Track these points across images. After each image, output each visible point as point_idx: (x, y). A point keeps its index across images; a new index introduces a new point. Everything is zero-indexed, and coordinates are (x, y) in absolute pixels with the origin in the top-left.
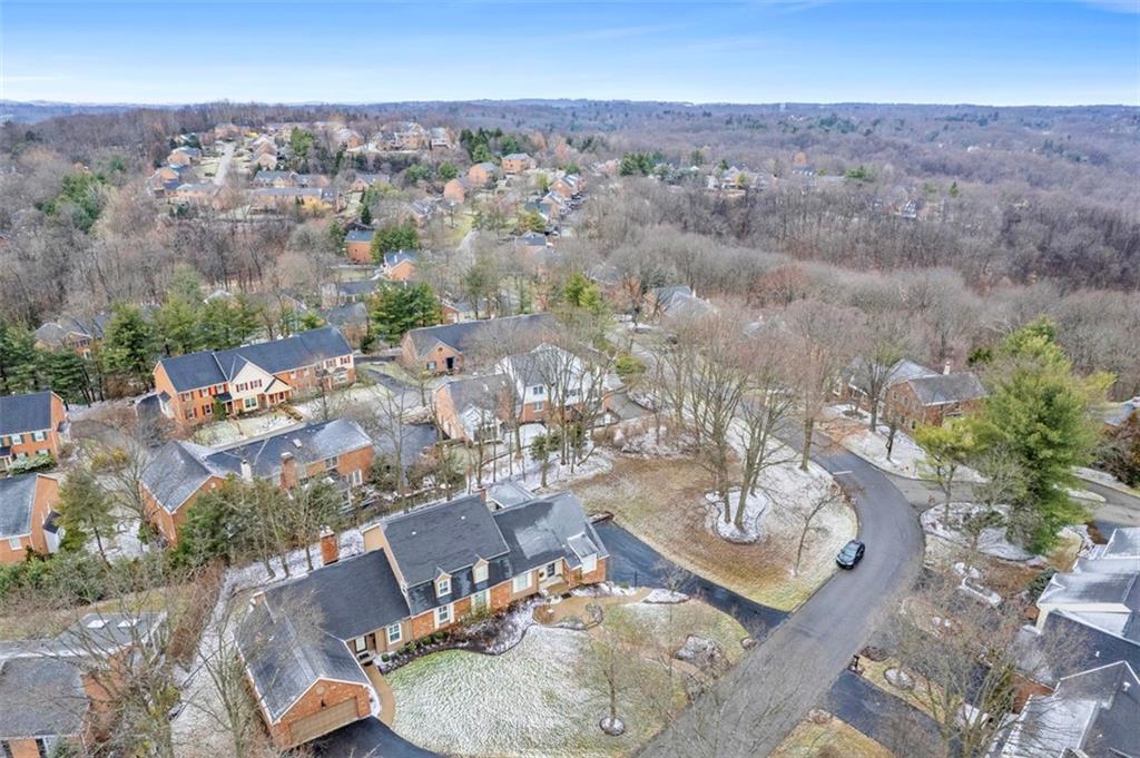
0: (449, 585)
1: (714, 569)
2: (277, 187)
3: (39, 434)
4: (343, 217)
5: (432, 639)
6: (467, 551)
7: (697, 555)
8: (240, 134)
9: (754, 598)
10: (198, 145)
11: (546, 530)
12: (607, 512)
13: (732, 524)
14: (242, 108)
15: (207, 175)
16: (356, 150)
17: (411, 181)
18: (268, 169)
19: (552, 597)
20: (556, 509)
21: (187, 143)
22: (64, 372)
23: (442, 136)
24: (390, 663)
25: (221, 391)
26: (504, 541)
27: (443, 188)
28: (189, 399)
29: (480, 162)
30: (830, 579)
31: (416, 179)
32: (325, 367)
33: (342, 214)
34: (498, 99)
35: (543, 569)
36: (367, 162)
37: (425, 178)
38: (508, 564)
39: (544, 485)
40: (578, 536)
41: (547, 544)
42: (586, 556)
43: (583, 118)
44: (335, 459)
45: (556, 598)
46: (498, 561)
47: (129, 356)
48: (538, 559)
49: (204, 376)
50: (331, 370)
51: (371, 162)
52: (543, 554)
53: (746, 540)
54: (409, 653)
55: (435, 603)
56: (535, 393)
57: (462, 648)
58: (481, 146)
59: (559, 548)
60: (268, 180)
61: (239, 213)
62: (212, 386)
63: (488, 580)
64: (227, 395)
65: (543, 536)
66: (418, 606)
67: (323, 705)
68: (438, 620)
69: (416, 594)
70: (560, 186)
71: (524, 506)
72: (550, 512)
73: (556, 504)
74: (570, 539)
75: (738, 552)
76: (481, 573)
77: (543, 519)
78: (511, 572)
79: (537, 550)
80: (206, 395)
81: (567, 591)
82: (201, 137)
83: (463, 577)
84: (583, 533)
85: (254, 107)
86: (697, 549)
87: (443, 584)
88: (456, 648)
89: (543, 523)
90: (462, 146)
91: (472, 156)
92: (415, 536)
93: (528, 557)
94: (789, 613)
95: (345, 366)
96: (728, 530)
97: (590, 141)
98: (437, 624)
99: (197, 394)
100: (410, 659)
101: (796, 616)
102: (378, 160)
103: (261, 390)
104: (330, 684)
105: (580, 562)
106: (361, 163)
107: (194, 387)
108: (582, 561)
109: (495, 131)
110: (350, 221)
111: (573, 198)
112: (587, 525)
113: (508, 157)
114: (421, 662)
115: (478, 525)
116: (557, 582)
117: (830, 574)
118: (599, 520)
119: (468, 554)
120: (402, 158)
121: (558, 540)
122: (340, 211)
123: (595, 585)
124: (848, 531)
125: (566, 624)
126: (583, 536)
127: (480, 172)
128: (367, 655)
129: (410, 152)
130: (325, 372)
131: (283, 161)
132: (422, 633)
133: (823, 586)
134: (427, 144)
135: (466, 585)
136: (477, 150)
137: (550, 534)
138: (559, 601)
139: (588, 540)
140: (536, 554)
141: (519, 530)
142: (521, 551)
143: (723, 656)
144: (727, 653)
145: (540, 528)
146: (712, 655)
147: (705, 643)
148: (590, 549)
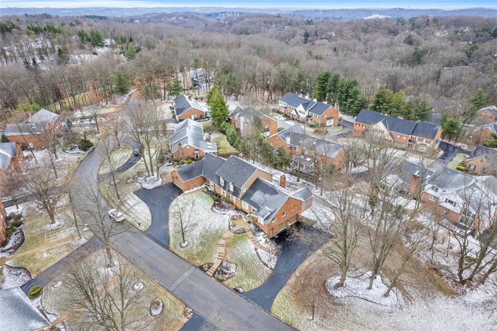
0: (223, 183)
3: (318, 116)
6: (234, 179)
11: (265, 198)
20: (277, 196)
24: (206, 191)
26: (243, 186)
32: (417, 140)
38: (239, 192)
40: (269, 209)
41: (260, 202)
42: (260, 215)
46: (237, 189)
48: (252, 203)
49: (368, 120)
50: (419, 142)
52: (255, 203)
53: (329, 290)
54: (210, 193)
56: (433, 189)
57: (215, 203)
59: (260, 206)
62: (367, 125)
65: (262, 199)
66: (216, 182)
69: (217, 177)
71: (271, 186)
72: (274, 195)
73: (279, 195)
74: (266, 207)
76: (232, 188)
77: (269, 195)
78: (240, 197)
80: (364, 127)
83: (228, 185)
84: (272, 211)
87: (222, 181)
88: (214, 201)
89: (267, 196)
92: (232, 164)
93: (251, 199)
95: (427, 144)
98: (222, 194)
99: (361, 125)
104: (177, 174)
112: (276, 210)
114: (208, 196)
115: (245, 175)
121: (263, 204)
123: (260, 231)
125: (231, 223)
126: (270, 211)
135: (227, 188)
137: (264, 200)
138: (246, 221)
139: (269, 213)
140: (254, 201)
141: (260, 190)
142: (252, 196)
143: (227, 279)
144: (230, 281)
145: (265, 196)
146: (226, 273)
147: (233, 270)
148: (264, 215)
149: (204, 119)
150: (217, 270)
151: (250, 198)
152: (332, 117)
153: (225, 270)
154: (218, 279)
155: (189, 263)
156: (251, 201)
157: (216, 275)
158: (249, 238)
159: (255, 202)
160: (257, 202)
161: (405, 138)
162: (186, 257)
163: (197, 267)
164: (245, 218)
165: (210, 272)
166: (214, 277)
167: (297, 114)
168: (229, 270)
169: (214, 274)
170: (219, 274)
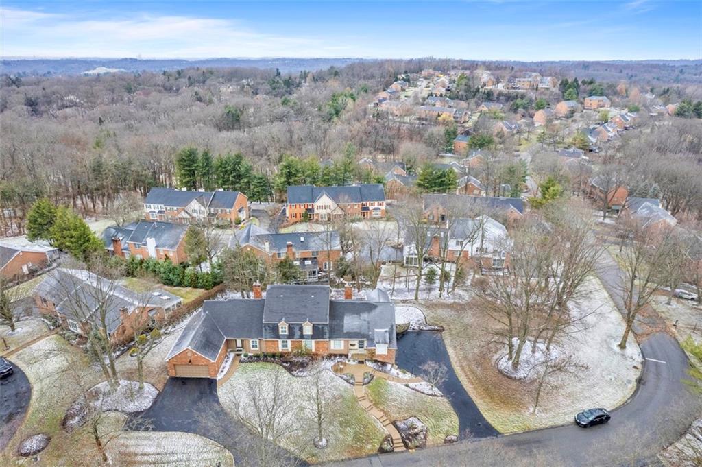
0: (287, 329)
1: (476, 386)
2: (437, 106)
3: (228, 210)
4: (463, 127)
5: (273, 356)
6: (304, 315)
7: (473, 373)
8: (434, 75)
9: (486, 415)
10: (408, 81)
11: (365, 320)
12: (442, 327)
13: (511, 362)
14: (441, 61)
15: (406, 97)
16: (489, 88)
17: (514, 110)
18: (436, 96)
19: (352, 360)
20: (378, 310)
21: (403, 79)
22: (258, 185)
23: (548, 82)
24: (246, 359)
25: (310, 207)
26: (328, 317)
27: (534, 115)
28: (293, 208)
29: (569, 100)
30: (557, 427)
31: (518, 108)
32: (368, 206)
33: (464, 125)
34: (629, 60)
35: (356, 342)
36: (492, 95)
37: (524, 108)
38: (326, 329)
39: (416, 298)
40: (384, 330)
41: (361, 328)
42: (379, 343)
43: (689, 73)
44: (317, 252)
45: (354, 361)
46: (320, 327)
47: (285, 182)
48: (351, 335)
49: (303, 198)
50: (371, 208)
51: (495, 95)
53: (513, 376)
54: (257, 358)
55: (278, 336)
56: (457, 244)
57: (284, 366)
58: (571, 89)
59: (367, 333)
60: (433, 102)
61: (407, 119)
62: (306, 204)
63: (312, 335)
64: (312, 210)
65: (361, 323)
66: (268, 335)
67: (190, 362)
68: (281, 346)
69: (267, 327)
70: (618, 120)
71: (359, 302)
72: (373, 311)
73: (380, 307)
74: (376, 330)
75: (501, 381)
76: (308, 329)
77: (367, 313)
78: (327, 336)
79: (353, 329)
80: (302, 207)
81: (364, 360)
82: (411, 76)
83: (297, 328)
84: (387, 330)
85: (447, 61)
86: (475, 368)
87: (283, 328)
88: (281, 365)
89: (365, 316)
90: (559, 90)
91: (563, 96)
92: (281, 298)
93: (345, 331)
94: (500, 434)
95: (380, 207)
96: (505, 364)
97: (668, 90)
98: (280, 349)
99: (298, 207)
100: (257, 361)
101: (504, 439)
102: (500, 94)
103: (329, 211)
104: (194, 353)
105: (375, 346)
106: (489, 97)
107: (297, 202)
108: (377, 345)
109: (589, 80)
110: (467, 129)
111: (626, 129)
112: (392, 326)
113: (590, 98)
114: (260, 364)
115: (318, 303)
116: (363, 353)
117: (562, 423)
118: (434, 330)
119: (303, 316)
120: (515, 94)
121: (369, 328)
122: (464, 123)
123: (384, 364)
124: (612, 402)
125: (345, 377)
126: (386, 331)
127: (563, 107)
128: (241, 351)
129: (522, 91)
130: (368, 209)
131: (449, 92)
132: (271, 350)
133: (547, 428)
134: (535, 87)
135: (298, 333)
136: (568, 92)
137: (366, 323)
138: (354, 363)
139: (387, 335)
140: (351, 331)
141: (348, 314)
142: (343, 326)
143: (425, 438)
144: (430, 438)
145: (361, 318)
146: (417, 434)
147: (419, 425)
148: (385, 340)
149: (50, 265)
150: (403, 438)
151: (343, 331)
152: (242, 208)
153: (411, 432)
154: (417, 447)
155: (360, 458)
156: (347, 333)
157: (410, 445)
158: (385, 379)
159: (355, 331)
160: (358, 331)
161: (356, 207)
162: (346, 456)
163: (376, 455)
164: (349, 361)
165: (399, 447)
166: (411, 449)
167: (190, 215)
168: (416, 428)
169: (406, 445)
170: (410, 440)
